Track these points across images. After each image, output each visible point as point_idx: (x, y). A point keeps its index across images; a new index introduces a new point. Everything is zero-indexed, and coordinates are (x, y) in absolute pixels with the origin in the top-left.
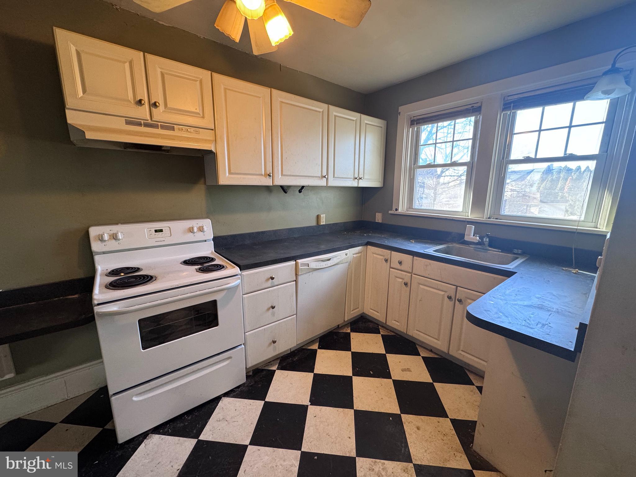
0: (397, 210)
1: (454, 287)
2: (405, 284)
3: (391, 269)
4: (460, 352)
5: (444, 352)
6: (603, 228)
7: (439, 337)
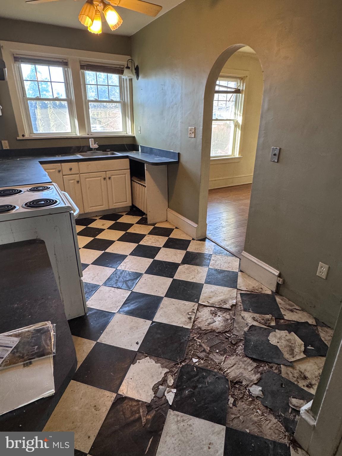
0: (23, 135)
1: (105, 172)
2: (78, 182)
3: (64, 176)
4: (114, 204)
5: (107, 210)
6: (130, 134)
7: (103, 203)
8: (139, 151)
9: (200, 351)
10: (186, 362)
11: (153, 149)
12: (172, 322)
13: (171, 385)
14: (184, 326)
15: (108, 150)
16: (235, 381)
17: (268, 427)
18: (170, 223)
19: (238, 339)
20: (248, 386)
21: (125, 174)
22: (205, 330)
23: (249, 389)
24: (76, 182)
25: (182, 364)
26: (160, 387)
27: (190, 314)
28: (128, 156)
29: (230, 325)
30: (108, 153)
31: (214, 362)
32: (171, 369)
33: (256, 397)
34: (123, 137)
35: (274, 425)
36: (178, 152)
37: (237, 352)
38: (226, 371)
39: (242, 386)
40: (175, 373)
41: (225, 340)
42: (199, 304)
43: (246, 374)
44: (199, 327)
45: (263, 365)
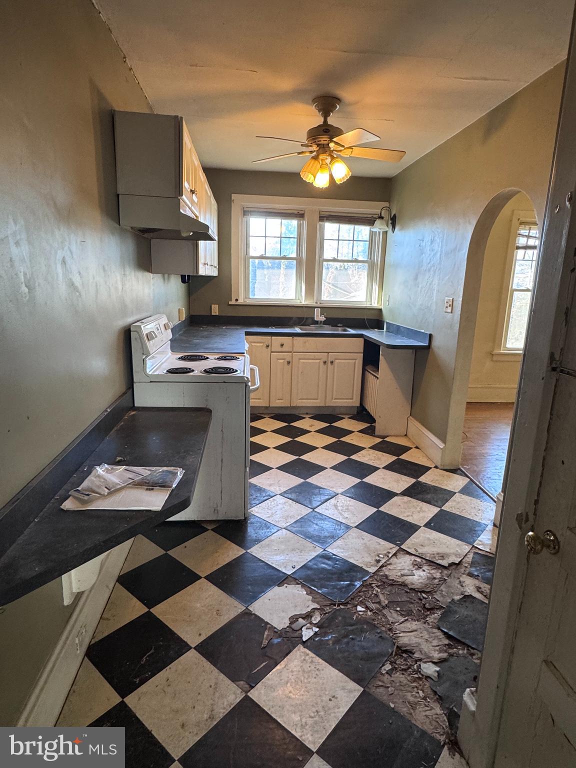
0: (237, 300)
1: (327, 354)
2: (289, 363)
3: (272, 353)
4: (334, 400)
5: (323, 407)
6: (375, 304)
7: (318, 396)
8: (383, 330)
9: (373, 601)
10: (346, 606)
11: (401, 328)
12: (351, 558)
13: (314, 622)
14: (364, 567)
15: (339, 325)
16: (405, 649)
17: (424, 714)
18: (409, 439)
19: (436, 605)
20: (420, 660)
21: (355, 359)
22: (393, 580)
23: (420, 665)
24: (286, 363)
25: (340, 606)
26: (300, 620)
27: (381, 556)
28: (362, 334)
29: (435, 586)
30: (338, 329)
31: (386, 620)
32: (323, 607)
33: (426, 676)
34: (365, 309)
35: (434, 715)
36: (429, 333)
37: (428, 619)
38: (397, 634)
39: (412, 657)
40: (326, 613)
41: (417, 600)
42: (400, 548)
43: (425, 647)
44: (386, 575)
45: (459, 647)
